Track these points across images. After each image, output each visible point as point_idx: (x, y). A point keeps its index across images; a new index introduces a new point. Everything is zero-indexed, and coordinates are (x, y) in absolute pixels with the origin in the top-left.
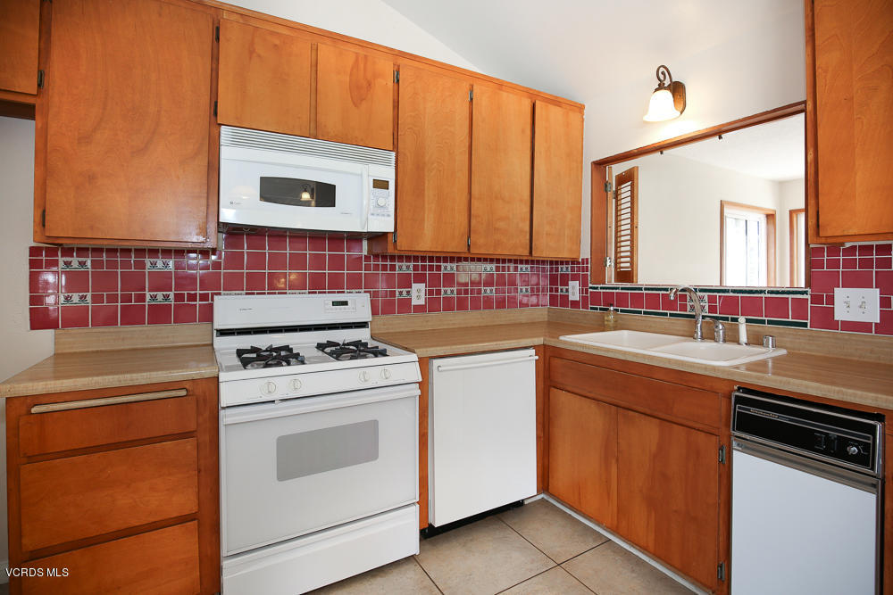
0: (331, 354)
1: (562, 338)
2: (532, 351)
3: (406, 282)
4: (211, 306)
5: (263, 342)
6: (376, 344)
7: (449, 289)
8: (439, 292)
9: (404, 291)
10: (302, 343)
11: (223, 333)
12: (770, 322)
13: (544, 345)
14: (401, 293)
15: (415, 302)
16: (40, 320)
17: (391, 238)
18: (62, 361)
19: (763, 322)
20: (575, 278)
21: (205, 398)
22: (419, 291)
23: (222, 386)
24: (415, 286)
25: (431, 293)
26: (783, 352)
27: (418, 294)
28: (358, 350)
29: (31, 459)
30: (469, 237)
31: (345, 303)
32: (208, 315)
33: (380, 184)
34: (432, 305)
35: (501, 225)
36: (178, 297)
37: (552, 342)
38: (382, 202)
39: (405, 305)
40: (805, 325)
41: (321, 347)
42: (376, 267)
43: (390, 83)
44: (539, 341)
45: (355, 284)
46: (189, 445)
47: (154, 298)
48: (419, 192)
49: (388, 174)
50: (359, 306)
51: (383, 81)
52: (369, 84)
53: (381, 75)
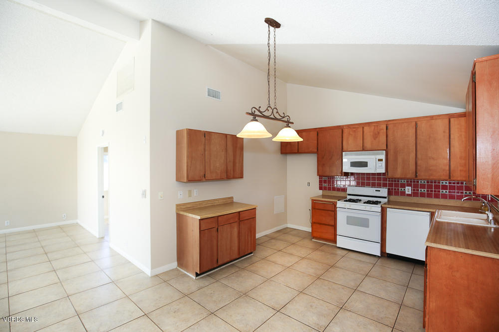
2: (429, 213)
3: (403, 186)
7: (423, 190)
8: (418, 190)
9: (403, 189)
11: (349, 195)
14: (401, 189)
15: (407, 193)
16: (320, 188)
18: (323, 196)
21: (336, 205)
24: (407, 188)
25: (414, 190)
27: (408, 190)
29: (314, 209)
30: (416, 173)
31: (379, 191)
33: (380, 160)
34: (415, 194)
38: (381, 165)
39: (403, 194)
42: (392, 181)
43: (385, 130)
45: (385, 185)
48: (395, 159)
49: (383, 157)
50: (384, 192)
51: (383, 131)
52: (379, 133)
53: (383, 129)
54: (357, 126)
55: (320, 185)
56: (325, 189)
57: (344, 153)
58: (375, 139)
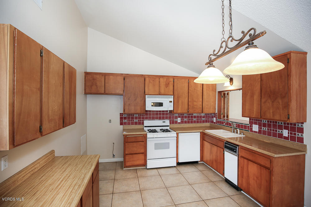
0: (162, 131)
1: (205, 131)
2: (199, 133)
3: (176, 117)
4: (143, 122)
5: (152, 128)
6: (170, 130)
7: (186, 119)
8: (183, 120)
9: (176, 119)
10: (158, 129)
11: (145, 127)
12: (245, 130)
13: (202, 132)
16: (121, 124)
17: (173, 111)
18: (124, 130)
19: (243, 130)
20: (215, 117)
21: (145, 137)
22: (179, 119)
23: (147, 135)
24: (178, 118)
25: (182, 120)
26: (244, 136)
27: (179, 120)
28: (167, 131)
29: (126, 142)
30: (188, 110)
31: (165, 122)
32: (143, 124)
33: (171, 102)
34: (182, 122)
35: (195, 107)
36: (139, 121)
37: (203, 131)
38: (171, 105)
39: (176, 122)
40: (249, 131)
41: (161, 130)
42: (171, 115)
43: (172, 82)
44: (201, 131)
45: (167, 118)
46: (143, 143)
47: (135, 121)
48: (178, 102)
49: (172, 100)
50: (167, 122)
51: (171, 82)
52: (169, 83)
53: (171, 81)
54: (154, 77)
55: (120, 121)
56: (125, 124)
57: (146, 96)
58: (166, 88)
